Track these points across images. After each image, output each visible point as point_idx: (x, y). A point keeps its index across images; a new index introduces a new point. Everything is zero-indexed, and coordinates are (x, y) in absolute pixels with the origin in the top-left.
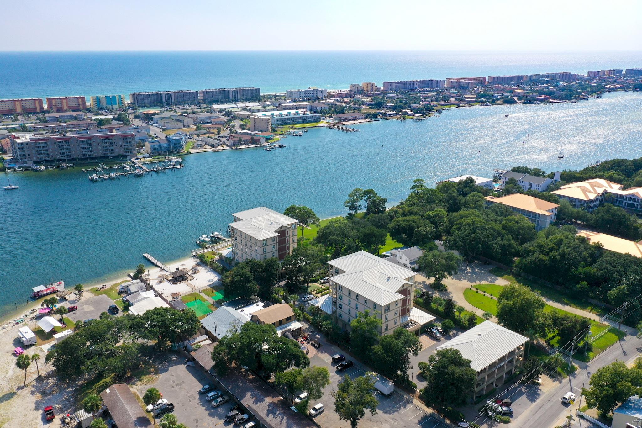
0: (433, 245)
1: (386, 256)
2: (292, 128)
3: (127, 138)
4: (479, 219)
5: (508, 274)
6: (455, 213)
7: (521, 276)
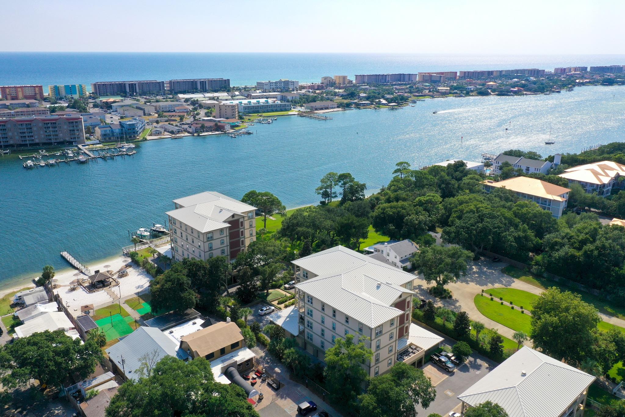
0: (428, 238)
1: (368, 253)
2: (261, 116)
3: (73, 123)
4: (484, 205)
5: (525, 274)
6: (452, 198)
7: (544, 278)
